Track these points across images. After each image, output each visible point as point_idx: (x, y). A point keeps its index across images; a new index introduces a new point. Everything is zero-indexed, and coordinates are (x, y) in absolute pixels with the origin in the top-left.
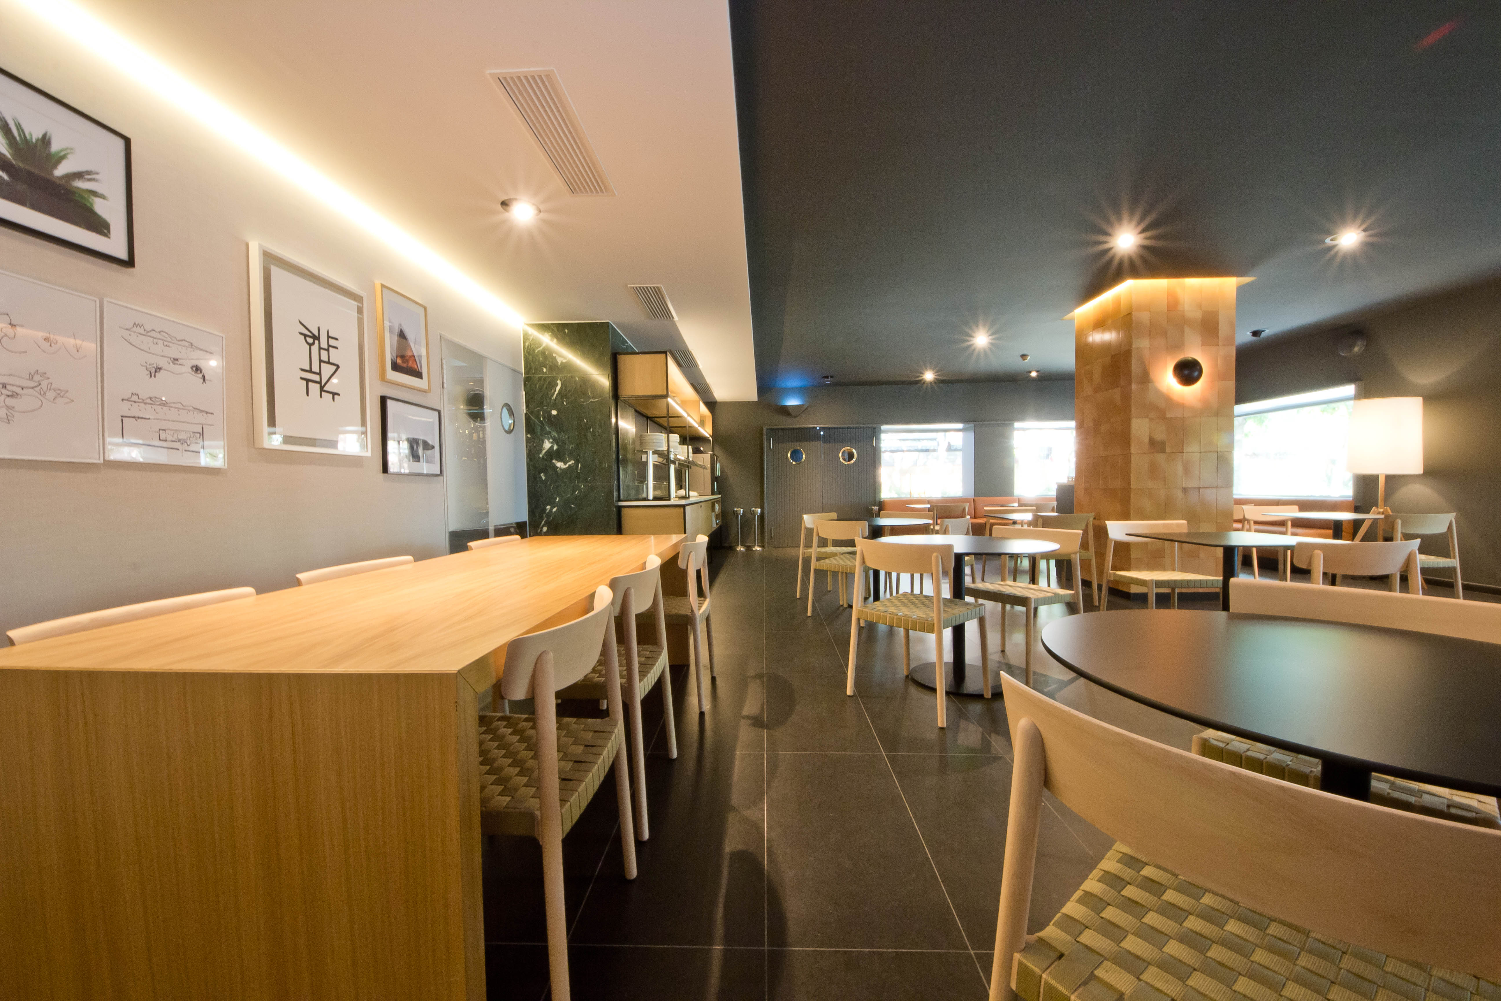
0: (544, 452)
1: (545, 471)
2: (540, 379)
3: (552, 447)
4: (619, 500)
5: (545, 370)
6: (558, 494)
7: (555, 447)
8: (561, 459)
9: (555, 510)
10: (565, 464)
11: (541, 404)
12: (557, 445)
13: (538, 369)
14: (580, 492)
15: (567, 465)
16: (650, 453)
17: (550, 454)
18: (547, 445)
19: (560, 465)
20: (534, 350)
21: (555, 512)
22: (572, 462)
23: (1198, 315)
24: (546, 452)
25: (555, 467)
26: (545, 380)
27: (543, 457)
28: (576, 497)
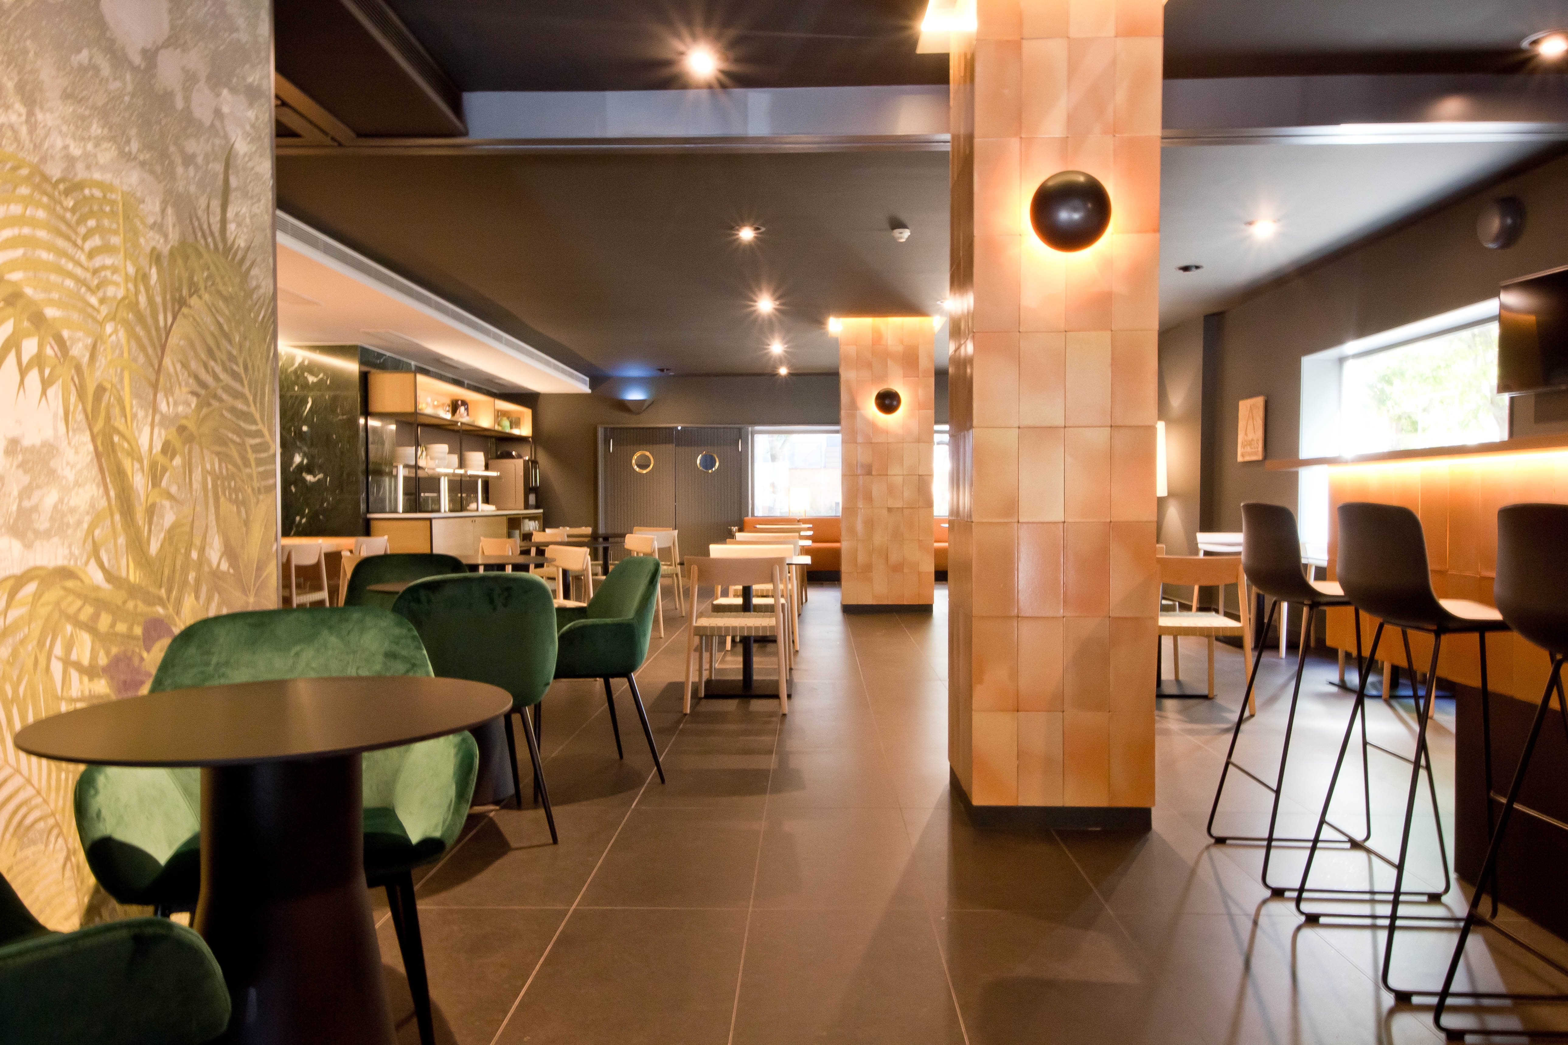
0: (294, 466)
1: (295, 483)
2: (291, 397)
3: (302, 461)
4: (368, 511)
5: (296, 388)
6: (308, 505)
7: (305, 461)
8: (310, 471)
9: (304, 521)
10: (315, 476)
11: (292, 419)
12: (307, 458)
13: (290, 387)
14: (328, 504)
15: (317, 478)
16: (401, 467)
17: (301, 468)
18: (298, 459)
19: (309, 478)
20: (286, 370)
21: (304, 523)
22: (320, 476)
23: (900, 348)
24: (296, 467)
25: (304, 480)
26: (297, 397)
27: (293, 470)
28: (325, 509)
